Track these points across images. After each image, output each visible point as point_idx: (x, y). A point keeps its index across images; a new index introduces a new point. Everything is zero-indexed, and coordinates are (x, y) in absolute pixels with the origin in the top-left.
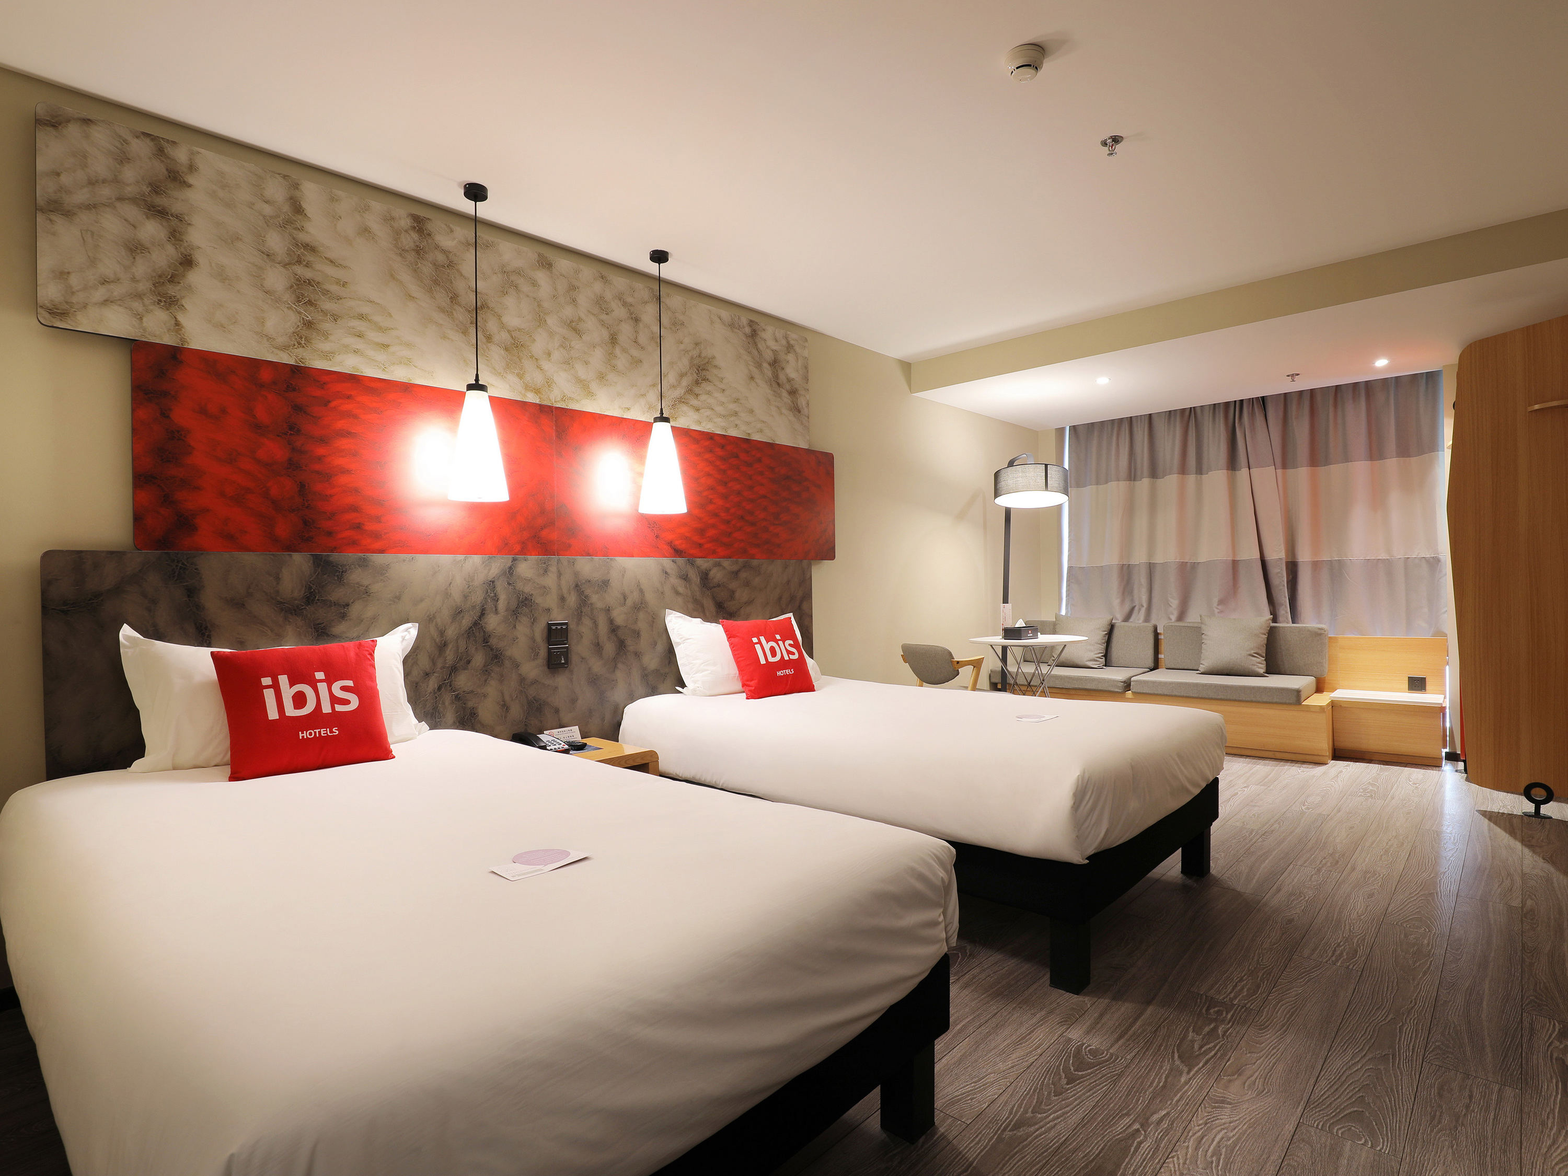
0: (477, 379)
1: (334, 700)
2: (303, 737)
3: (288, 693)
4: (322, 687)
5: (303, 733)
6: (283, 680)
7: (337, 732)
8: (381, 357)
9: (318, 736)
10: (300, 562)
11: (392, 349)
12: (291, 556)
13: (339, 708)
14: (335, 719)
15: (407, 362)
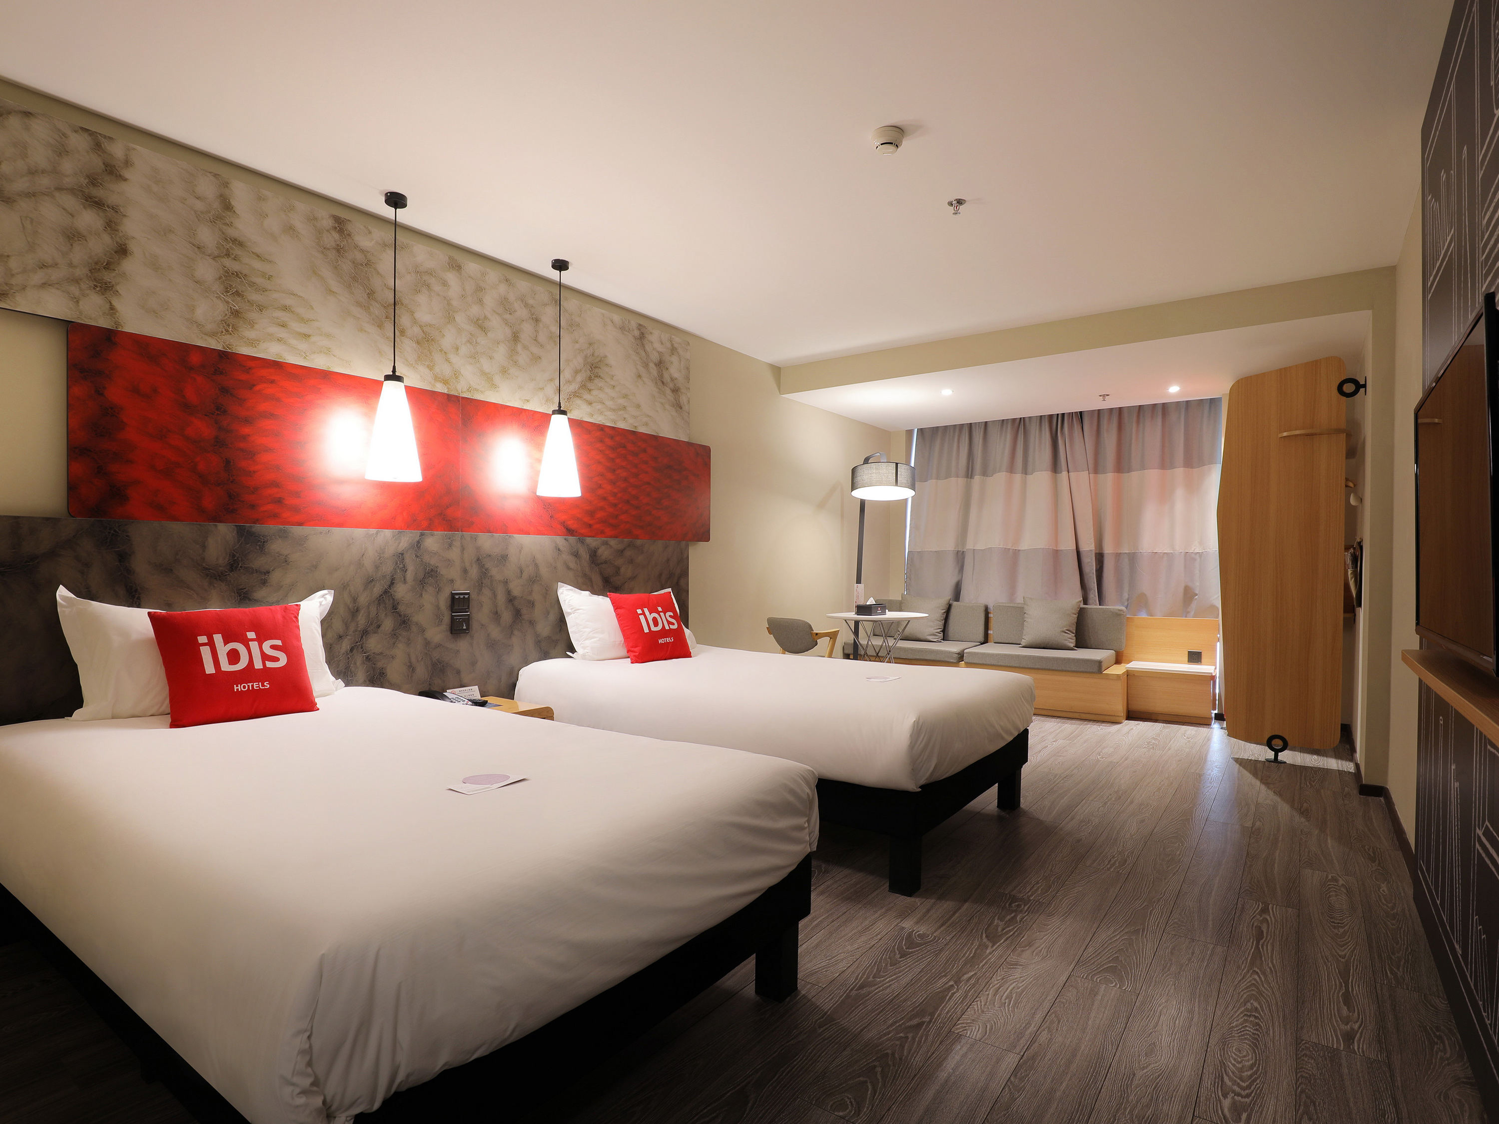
0: (394, 371)
1: (265, 657)
2: (238, 689)
3: (223, 650)
4: (254, 646)
5: (237, 686)
6: (218, 638)
7: (268, 686)
8: (303, 346)
9: (251, 689)
10: (224, 532)
11: (313, 339)
12: (216, 526)
13: (269, 664)
14: (266, 673)
15: (327, 351)
